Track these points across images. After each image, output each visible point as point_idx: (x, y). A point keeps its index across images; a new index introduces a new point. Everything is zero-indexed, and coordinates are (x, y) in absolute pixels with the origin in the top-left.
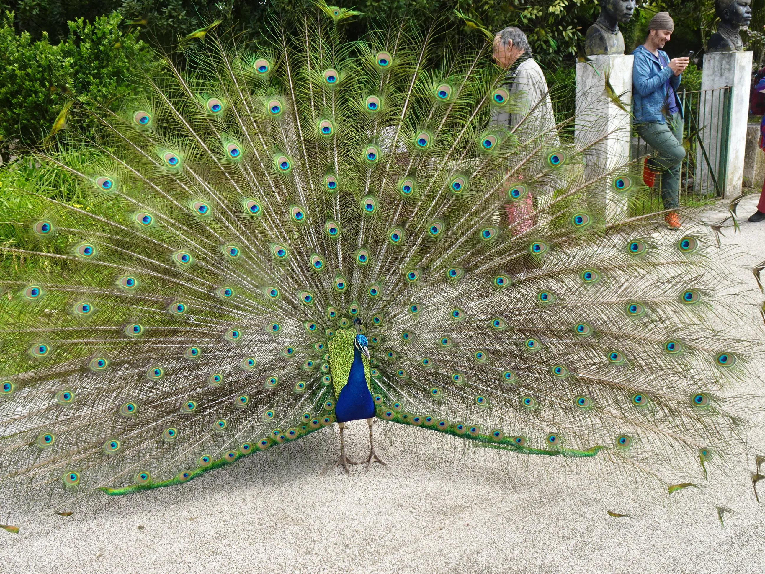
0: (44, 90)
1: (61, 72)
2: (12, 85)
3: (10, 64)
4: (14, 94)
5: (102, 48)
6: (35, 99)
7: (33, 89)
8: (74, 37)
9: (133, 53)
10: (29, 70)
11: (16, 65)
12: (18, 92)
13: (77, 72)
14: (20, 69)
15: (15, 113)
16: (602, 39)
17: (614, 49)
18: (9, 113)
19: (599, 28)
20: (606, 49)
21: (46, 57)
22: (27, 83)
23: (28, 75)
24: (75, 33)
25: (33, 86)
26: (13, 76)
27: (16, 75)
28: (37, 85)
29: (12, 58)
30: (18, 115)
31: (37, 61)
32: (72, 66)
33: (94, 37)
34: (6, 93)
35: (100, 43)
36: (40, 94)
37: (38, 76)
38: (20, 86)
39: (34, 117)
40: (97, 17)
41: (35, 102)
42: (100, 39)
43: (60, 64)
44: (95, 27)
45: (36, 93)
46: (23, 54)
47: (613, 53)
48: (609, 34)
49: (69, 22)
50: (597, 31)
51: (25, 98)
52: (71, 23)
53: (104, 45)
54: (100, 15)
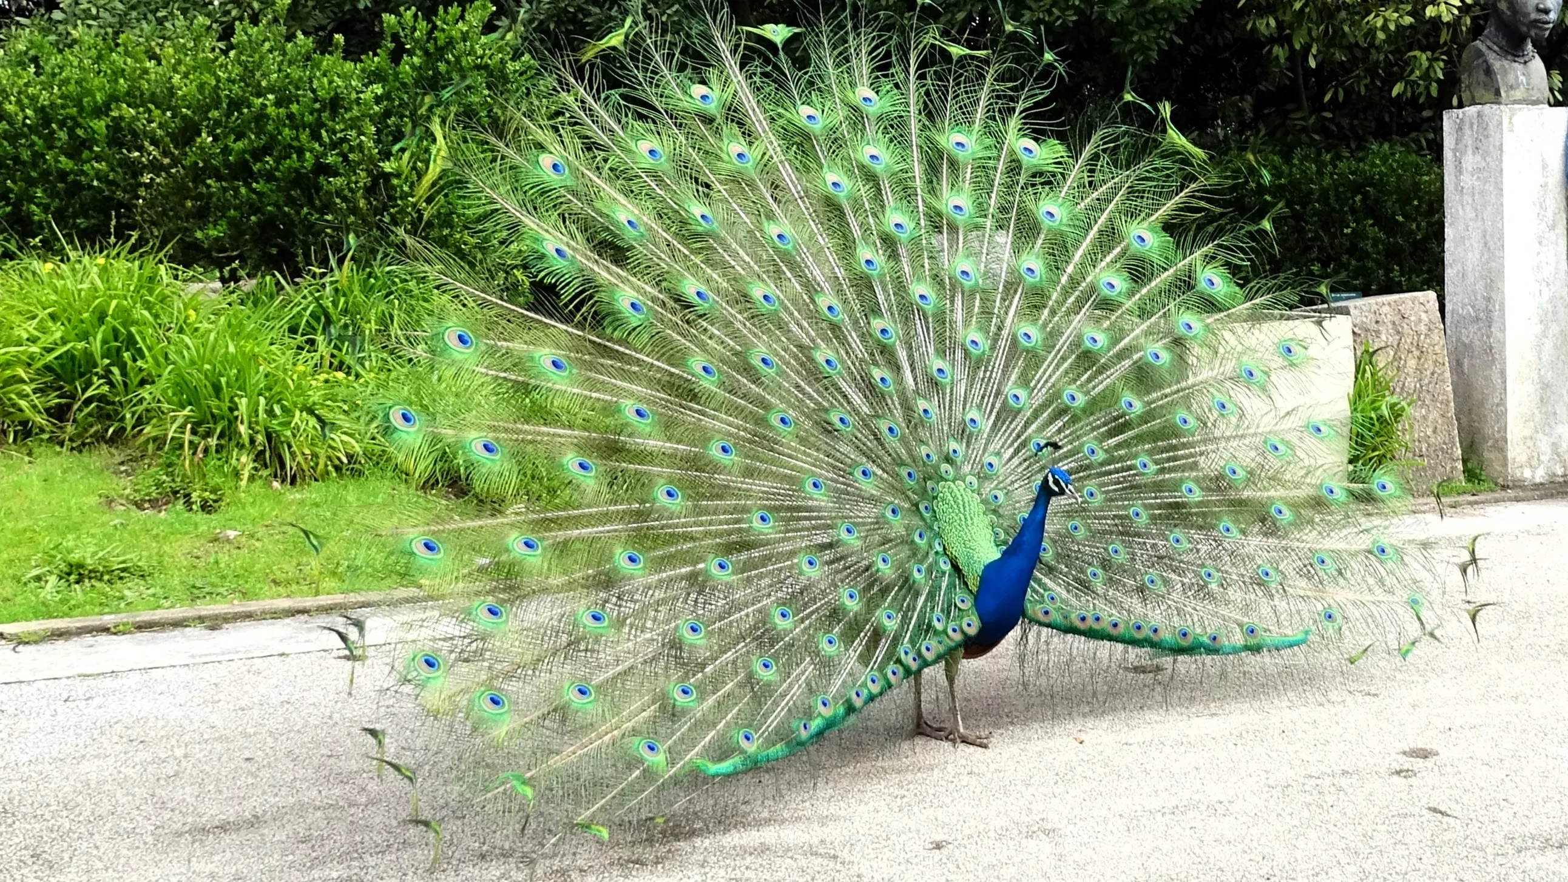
0: (317, 145)
1: (356, 112)
2: (258, 136)
3: (259, 95)
4: (258, 154)
5: (442, 67)
6: (297, 165)
7: (295, 143)
8: (391, 46)
9: (505, 79)
10: (294, 108)
11: (271, 97)
12: (266, 150)
13: (387, 114)
14: (278, 104)
15: (254, 191)
16: (1489, 71)
17: (1518, 94)
18: (243, 190)
19: (1483, 48)
20: (1498, 93)
21: (331, 82)
22: (287, 131)
23: (290, 116)
24: (395, 37)
25: (297, 138)
26: (261, 117)
27: (267, 117)
28: (304, 136)
29: (264, 83)
30: (260, 194)
31: (314, 91)
32: (378, 100)
33: (431, 47)
34: (244, 151)
35: (442, 58)
36: (308, 155)
37: (309, 118)
38: (273, 138)
39: (291, 201)
40: (441, 8)
41: (296, 171)
42: (441, 51)
43: (354, 96)
44: (435, 27)
45: (300, 152)
46: (287, 76)
47: (1515, 102)
48: (1506, 63)
49: (385, 16)
50: (1480, 54)
51: (278, 161)
52: (389, 19)
53: (448, 62)
54: (448, 3)
